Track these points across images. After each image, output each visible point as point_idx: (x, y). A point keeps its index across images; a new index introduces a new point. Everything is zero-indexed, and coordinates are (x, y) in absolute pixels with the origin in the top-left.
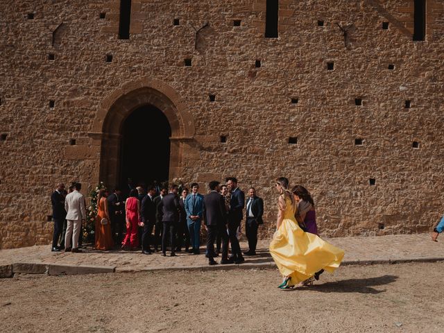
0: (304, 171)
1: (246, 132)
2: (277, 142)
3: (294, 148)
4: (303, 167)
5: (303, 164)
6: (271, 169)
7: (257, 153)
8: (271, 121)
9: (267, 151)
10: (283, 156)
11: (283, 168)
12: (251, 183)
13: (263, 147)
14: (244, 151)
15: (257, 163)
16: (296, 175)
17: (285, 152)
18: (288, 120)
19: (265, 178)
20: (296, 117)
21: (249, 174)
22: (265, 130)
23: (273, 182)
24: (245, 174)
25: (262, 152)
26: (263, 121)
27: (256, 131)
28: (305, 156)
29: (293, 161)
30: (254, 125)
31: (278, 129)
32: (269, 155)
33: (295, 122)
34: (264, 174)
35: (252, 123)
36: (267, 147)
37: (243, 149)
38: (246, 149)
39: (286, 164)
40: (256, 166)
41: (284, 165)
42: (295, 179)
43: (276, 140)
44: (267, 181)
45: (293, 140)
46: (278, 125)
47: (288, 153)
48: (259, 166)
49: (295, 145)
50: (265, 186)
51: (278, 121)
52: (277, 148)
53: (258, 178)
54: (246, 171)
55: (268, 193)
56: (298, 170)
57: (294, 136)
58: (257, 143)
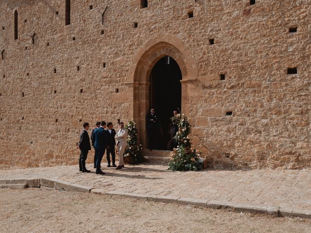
0: (305, 101)
1: (243, 68)
2: (274, 75)
3: (293, 78)
4: (304, 97)
5: (304, 94)
6: (268, 101)
7: (254, 87)
8: (267, 54)
9: (264, 84)
10: (281, 87)
11: (281, 100)
12: (249, 115)
13: (260, 81)
14: (241, 86)
15: (254, 96)
16: (296, 106)
17: (284, 83)
18: (286, 50)
19: (263, 110)
20: (295, 46)
21: (247, 106)
22: (262, 63)
23: (272, 114)
24: (243, 108)
25: (259, 86)
26: (259, 56)
27: (252, 66)
28: (306, 85)
29: (292, 92)
30: (250, 60)
31: (275, 61)
32: (266, 87)
33: (293, 52)
34: (262, 106)
35: (249, 59)
36: (264, 80)
37: (240, 85)
38: (243, 84)
39: (285, 95)
40: (254, 100)
41: (282, 97)
42: (295, 110)
43: (273, 73)
44: (265, 113)
45: (292, 71)
46: (275, 58)
47: (287, 85)
48: (257, 99)
49: (294, 75)
50: (262, 119)
51: (274, 53)
52: (274, 80)
53: (255, 111)
54: (244, 105)
55: (267, 125)
56: (298, 101)
57: (293, 66)
58: (254, 77)
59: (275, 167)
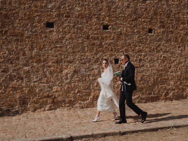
0: (60, 52)
1: (6, 16)
2: (36, 26)
3: (51, 31)
4: (59, 49)
5: (59, 46)
6: (30, 50)
7: (17, 36)
8: (30, 6)
9: (27, 34)
10: (41, 38)
11: (41, 49)
12: (11, 63)
13: (23, 30)
14: (5, 34)
15: (17, 44)
16: (53, 56)
17: (43, 35)
18: (46, 6)
19: (25, 58)
20: (53, 4)
21: (10, 54)
22: (25, 14)
23: (33, 62)
24: (6, 55)
25: (22, 35)
26: (23, 7)
27: (16, 15)
28: (60, 39)
29: (50, 43)
30: (14, 10)
31: (36, 14)
32: (28, 37)
33: (52, 8)
34: (24, 54)
35: (12, 8)
36: (26, 30)
37: (3, 32)
38: (6, 32)
39: (44, 45)
40: (16, 48)
41: (42, 47)
42: (52, 59)
43: (35, 24)
44: (27, 61)
45: (50, 25)
46: (36, 11)
47: (46, 37)
48: (20, 47)
49: (52, 29)
50: (24, 66)
51: (36, 7)
52: (36, 31)
53: (18, 59)
54: (7, 52)
55: (28, 72)
56: (55, 51)
57: (51, 21)
58: (17, 26)
59: (35, 110)
